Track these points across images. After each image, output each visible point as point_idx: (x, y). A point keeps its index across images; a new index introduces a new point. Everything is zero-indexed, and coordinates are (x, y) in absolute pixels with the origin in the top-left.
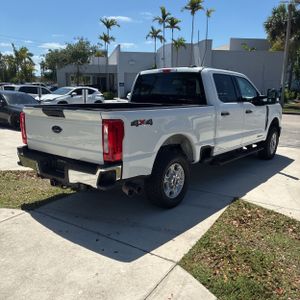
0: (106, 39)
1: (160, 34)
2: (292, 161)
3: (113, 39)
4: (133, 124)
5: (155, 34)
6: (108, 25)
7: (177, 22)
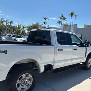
0: (45, 23)
1: (61, 22)
6: (45, 19)
7: (66, 18)
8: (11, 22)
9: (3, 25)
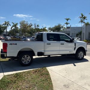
0: (67, 24)
2: (88, 61)
3: (69, 23)
4: (10, 44)
5: (82, 21)
6: (67, 20)
7: (86, 17)
8: (38, 26)
9: (33, 28)
